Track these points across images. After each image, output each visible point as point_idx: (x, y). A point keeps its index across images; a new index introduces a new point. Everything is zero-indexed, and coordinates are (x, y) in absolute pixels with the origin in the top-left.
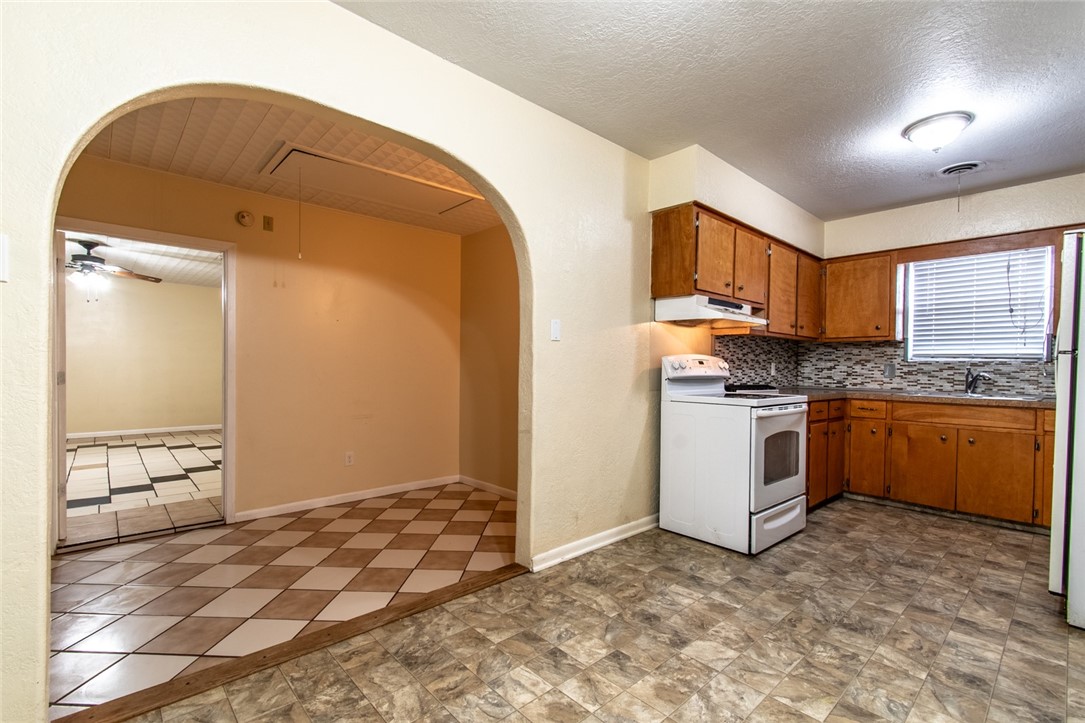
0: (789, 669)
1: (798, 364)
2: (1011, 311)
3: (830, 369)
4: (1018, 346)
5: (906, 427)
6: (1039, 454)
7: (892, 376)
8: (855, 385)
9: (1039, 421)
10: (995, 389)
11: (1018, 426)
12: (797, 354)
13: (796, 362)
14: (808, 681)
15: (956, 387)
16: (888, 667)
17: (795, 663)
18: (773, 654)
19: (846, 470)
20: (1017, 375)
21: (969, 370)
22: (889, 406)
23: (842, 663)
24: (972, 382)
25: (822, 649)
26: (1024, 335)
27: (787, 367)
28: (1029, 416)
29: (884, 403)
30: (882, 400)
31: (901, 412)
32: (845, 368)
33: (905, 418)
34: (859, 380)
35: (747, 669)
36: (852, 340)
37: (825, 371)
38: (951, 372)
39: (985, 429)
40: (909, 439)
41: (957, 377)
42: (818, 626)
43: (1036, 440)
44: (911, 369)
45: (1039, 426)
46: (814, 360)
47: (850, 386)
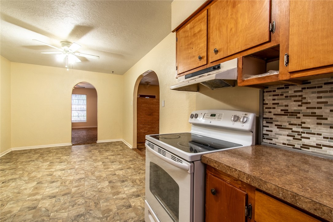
0: (85, 192)
14: (80, 193)
16: (63, 210)
17: (85, 194)
18: (91, 193)
23: (75, 202)
25: (82, 202)
35: (93, 187)
42: (89, 208)
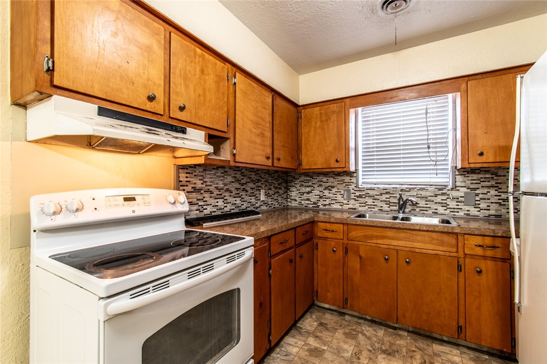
1: (287, 189)
2: (429, 147)
3: (308, 193)
4: (432, 176)
5: (358, 247)
6: (462, 274)
7: (349, 199)
8: (325, 205)
9: (460, 245)
10: (418, 210)
11: (444, 249)
12: (287, 182)
13: (285, 188)
15: (392, 208)
19: (315, 283)
20: (432, 198)
21: (401, 195)
22: (346, 228)
24: (403, 204)
26: (435, 167)
27: (277, 192)
28: (451, 240)
29: (342, 225)
30: (340, 223)
31: (354, 234)
32: (317, 193)
33: (357, 239)
34: (327, 202)
36: (320, 170)
37: (305, 195)
38: (388, 196)
39: (417, 250)
40: (361, 257)
41: (392, 200)
43: (458, 262)
44: (361, 193)
45: (460, 250)
46: (298, 186)
47: (321, 207)
